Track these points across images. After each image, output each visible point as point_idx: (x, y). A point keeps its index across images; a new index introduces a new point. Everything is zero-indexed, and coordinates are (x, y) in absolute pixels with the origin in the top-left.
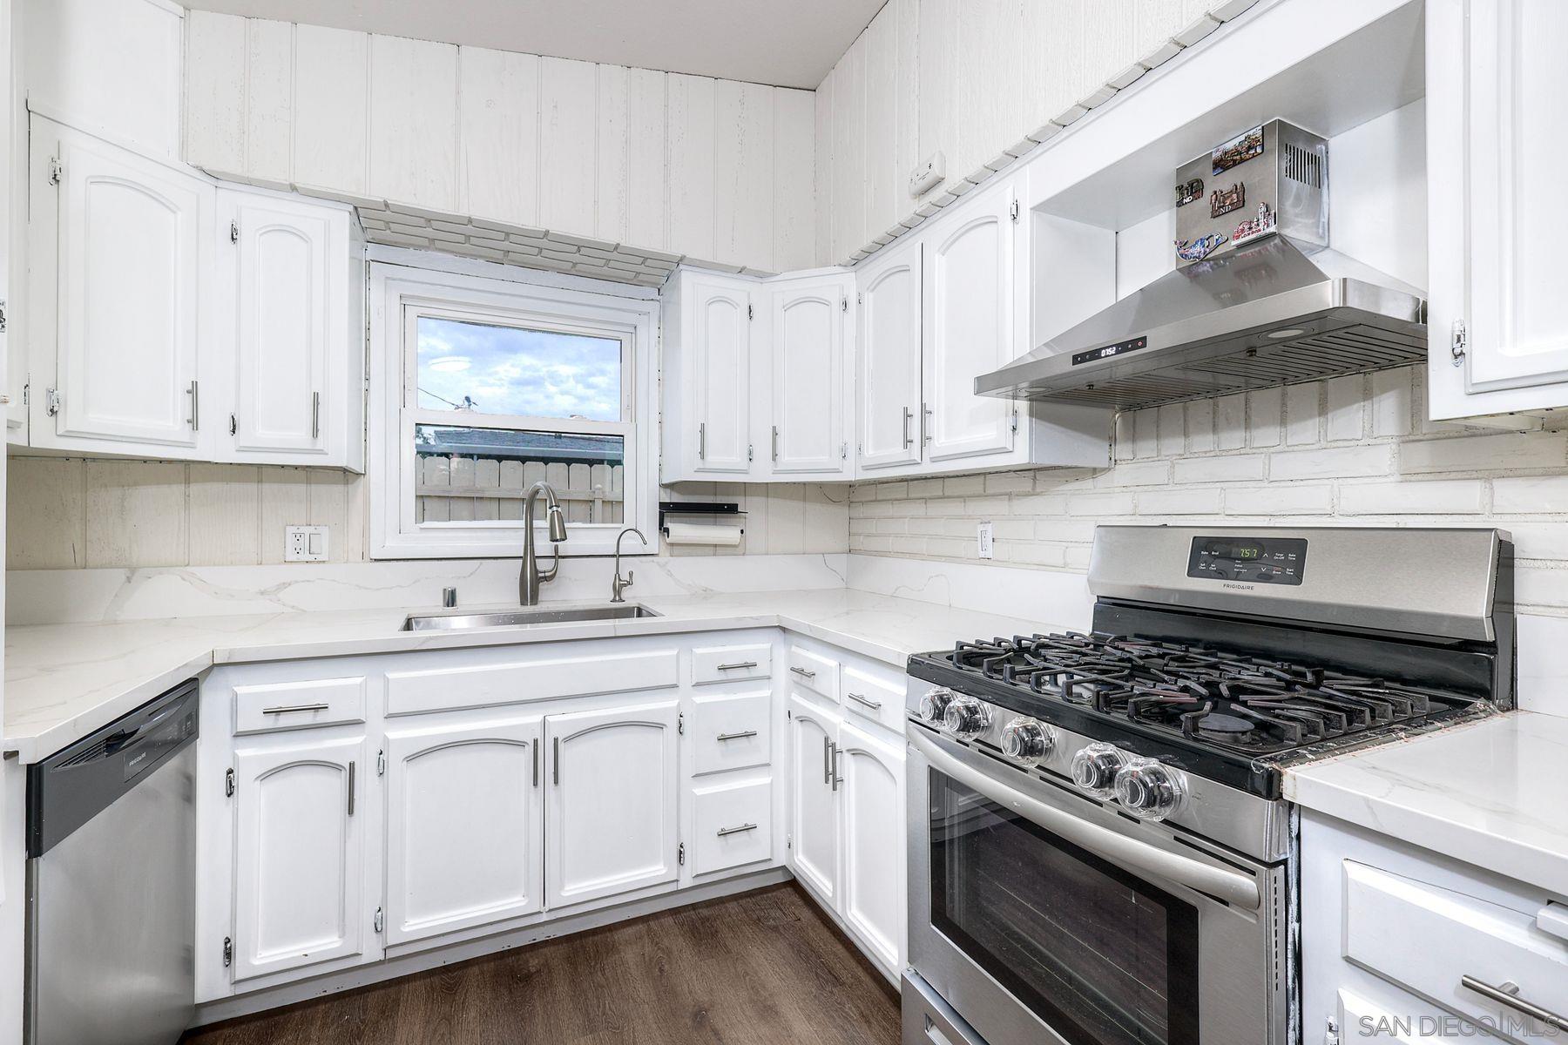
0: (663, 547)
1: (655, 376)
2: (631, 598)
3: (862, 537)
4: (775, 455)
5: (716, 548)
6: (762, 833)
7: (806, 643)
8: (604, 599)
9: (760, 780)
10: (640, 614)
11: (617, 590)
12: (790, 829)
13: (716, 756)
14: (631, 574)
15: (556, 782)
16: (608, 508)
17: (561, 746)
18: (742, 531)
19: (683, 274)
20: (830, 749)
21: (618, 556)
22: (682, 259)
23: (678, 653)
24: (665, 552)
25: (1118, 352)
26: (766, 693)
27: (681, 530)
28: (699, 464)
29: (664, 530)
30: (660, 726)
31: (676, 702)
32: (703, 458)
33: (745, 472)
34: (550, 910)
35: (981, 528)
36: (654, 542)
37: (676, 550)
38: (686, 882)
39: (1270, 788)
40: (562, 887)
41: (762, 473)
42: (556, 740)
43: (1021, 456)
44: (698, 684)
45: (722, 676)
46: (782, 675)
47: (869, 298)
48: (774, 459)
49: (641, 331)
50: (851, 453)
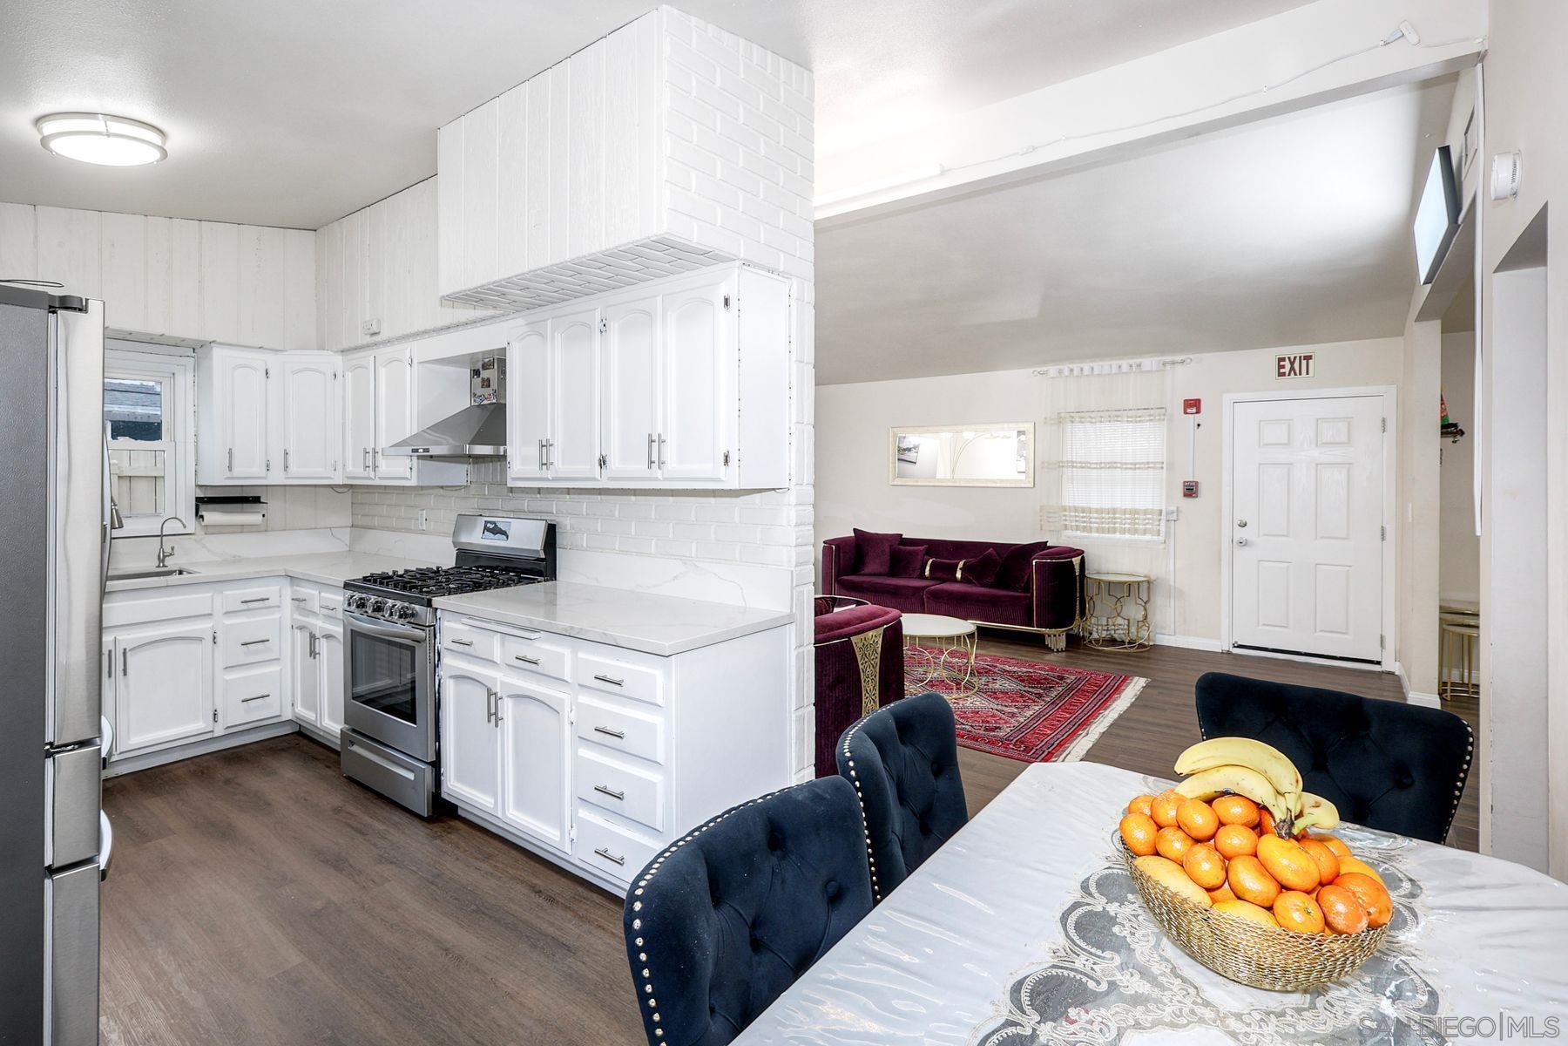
0: (199, 528)
1: (191, 410)
2: (171, 563)
3: (359, 516)
4: (286, 467)
5: (242, 529)
6: (274, 700)
7: (304, 584)
8: (151, 565)
9: (274, 668)
10: (181, 573)
11: (161, 560)
12: (293, 695)
13: (241, 655)
14: (173, 549)
15: (125, 674)
16: (125, 483)
17: (128, 654)
18: (264, 516)
19: (214, 349)
20: (313, 637)
21: (161, 536)
22: (213, 342)
23: (212, 596)
24: (200, 533)
25: (424, 452)
26: (277, 616)
27: (213, 516)
28: (229, 474)
29: (198, 516)
30: (201, 639)
31: (212, 624)
32: (230, 470)
33: (265, 478)
34: (121, 753)
35: (420, 512)
36: (192, 524)
37: (210, 530)
38: (219, 732)
39: (429, 604)
40: (129, 739)
41: (277, 477)
42: (125, 650)
43: (413, 482)
44: (226, 613)
45: (245, 606)
46: (288, 605)
47: (349, 375)
48: (285, 470)
49: (179, 378)
50: (340, 467)
